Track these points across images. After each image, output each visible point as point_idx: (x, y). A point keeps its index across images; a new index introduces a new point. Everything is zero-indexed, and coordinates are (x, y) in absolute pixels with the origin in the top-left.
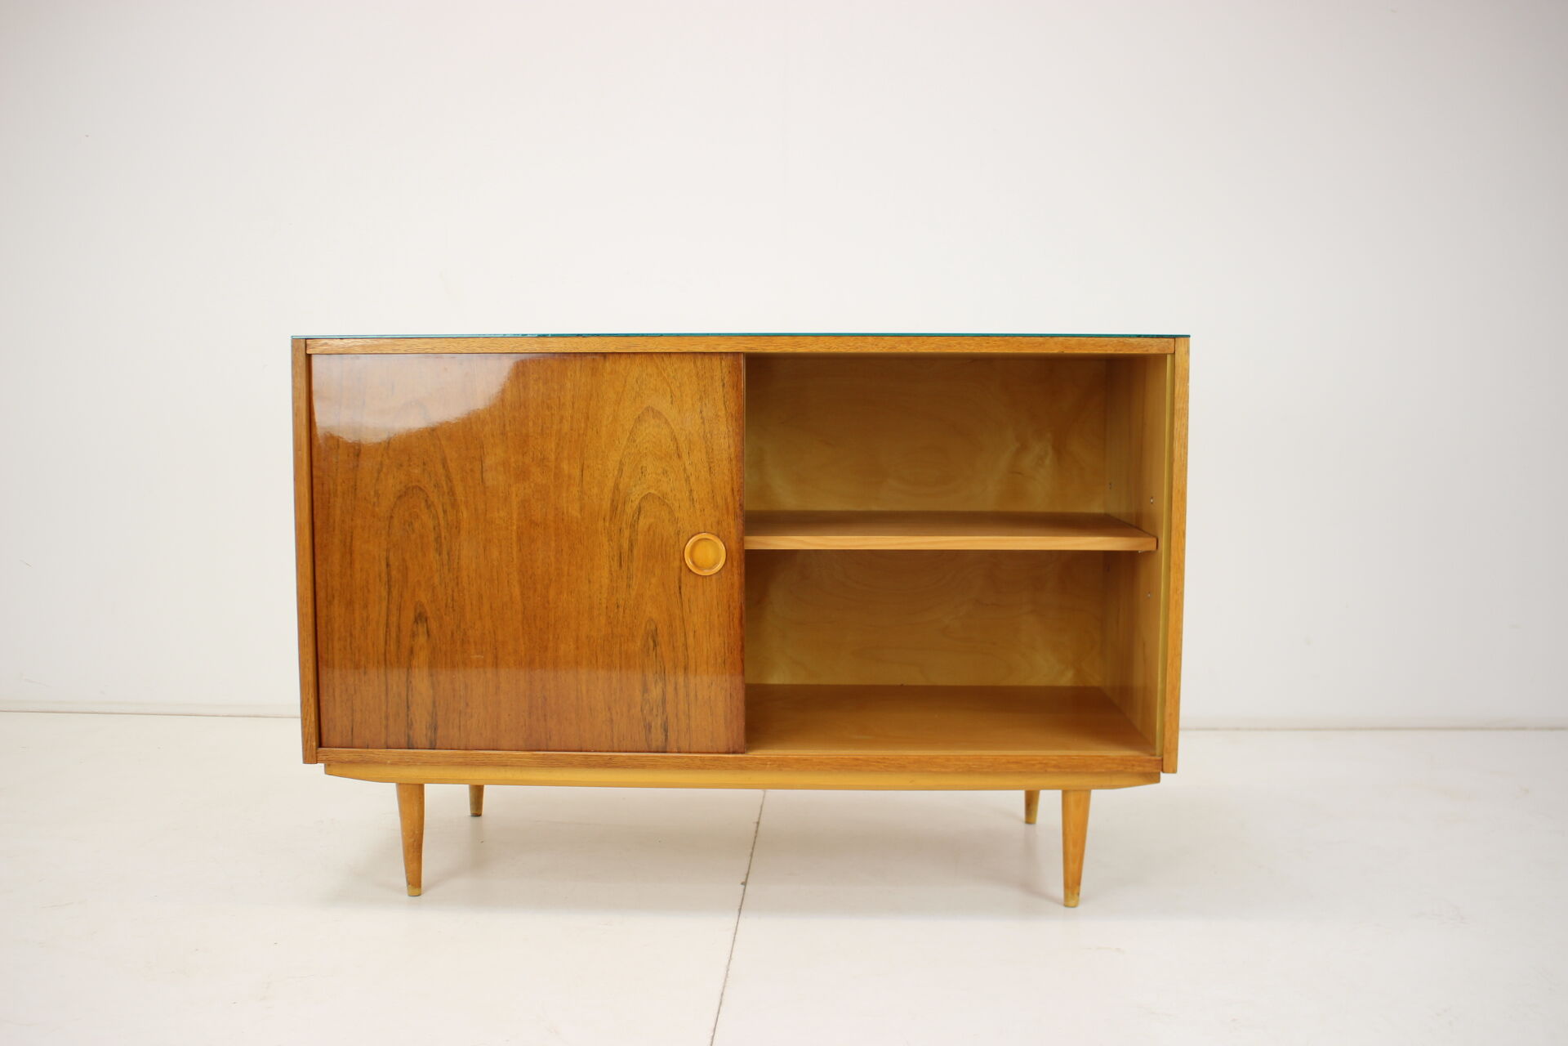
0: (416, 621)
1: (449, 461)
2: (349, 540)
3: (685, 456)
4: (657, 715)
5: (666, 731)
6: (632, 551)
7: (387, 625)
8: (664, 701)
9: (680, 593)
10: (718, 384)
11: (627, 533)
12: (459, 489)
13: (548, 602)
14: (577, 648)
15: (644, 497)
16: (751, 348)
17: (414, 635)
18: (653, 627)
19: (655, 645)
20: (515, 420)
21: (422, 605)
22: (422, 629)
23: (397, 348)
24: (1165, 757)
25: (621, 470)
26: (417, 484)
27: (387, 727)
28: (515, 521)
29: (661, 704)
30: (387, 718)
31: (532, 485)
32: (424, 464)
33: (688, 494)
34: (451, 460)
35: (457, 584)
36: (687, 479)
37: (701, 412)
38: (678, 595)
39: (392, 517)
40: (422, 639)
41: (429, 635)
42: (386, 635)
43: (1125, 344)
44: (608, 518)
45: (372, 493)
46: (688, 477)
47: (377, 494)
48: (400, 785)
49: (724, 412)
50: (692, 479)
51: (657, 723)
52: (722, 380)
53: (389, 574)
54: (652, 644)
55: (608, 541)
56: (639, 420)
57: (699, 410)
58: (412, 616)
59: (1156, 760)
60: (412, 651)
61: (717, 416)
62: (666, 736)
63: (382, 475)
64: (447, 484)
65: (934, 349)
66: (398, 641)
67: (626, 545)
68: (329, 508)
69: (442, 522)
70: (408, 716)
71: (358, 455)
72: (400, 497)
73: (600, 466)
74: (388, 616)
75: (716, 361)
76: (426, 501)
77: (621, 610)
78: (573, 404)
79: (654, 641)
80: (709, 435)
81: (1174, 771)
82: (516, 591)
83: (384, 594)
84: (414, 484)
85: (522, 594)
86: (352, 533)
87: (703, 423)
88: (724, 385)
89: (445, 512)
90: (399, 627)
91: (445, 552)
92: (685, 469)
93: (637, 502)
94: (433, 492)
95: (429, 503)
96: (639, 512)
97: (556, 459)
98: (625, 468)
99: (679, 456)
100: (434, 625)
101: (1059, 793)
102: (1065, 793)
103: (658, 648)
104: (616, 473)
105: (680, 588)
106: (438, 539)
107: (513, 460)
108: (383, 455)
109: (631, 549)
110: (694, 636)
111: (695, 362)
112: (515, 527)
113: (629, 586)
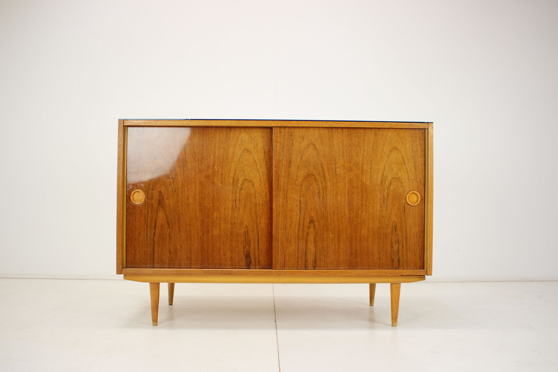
0: (310, 223)
1: (323, 165)
2: (286, 193)
3: (406, 164)
4: (396, 256)
5: (399, 261)
6: (388, 197)
7: (299, 224)
8: (398, 251)
9: (405, 212)
10: (418, 139)
11: (386, 191)
12: (327, 175)
13: (358, 215)
14: (368, 232)
15: (392, 178)
16: (283, 125)
17: (309, 228)
18: (395, 224)
19: (396, 231)
20: (347, 151)
21: (312, 217)
22: (312, 225)
23: (157, 123)
24: (428, 270)
25: (384, 169)
26: (312, 173)
27: (298, 261)
28: (347, 187)
29: (397, 252)
30: (298, 258)
31: (353, 174)
32: (314, 166)
33: (407, 177)
34: (324, 164)
35: (326, 209)
36: (407, 172)
37: (412, 149)
38: (404, 213)
39: (302, 185)
40: (312, 229)
41: (314, 228)
42: (299, 228)
43: (411, 125)
44: (380, 185)
45: (295, 176)
46: (408, 171)
47: (297, 176)
48: (151, 283)
49: (420, 149)
50: (409, 172)
51: (396, 259)
52: (419, 138)
53: (300, 205)
54: (394, 230)
55: (380, 193)
56: (391, 151)
57: (411, 148)
58: (308, 221)
59: (424, 271)
60: (308, 234)
61: (418, 150)
62: (399, 263)
63: (299, 170)
64: (323, 173)
65: (346, 126)
66: (303, 230)
67: (386, 195)
68: (279, 181)
69: (320, 186)
70: (306, 257)
71: (290, 163)
72: (305, 178)
73: (377, 167)
74: (299, 221)
75: (417, 131)
76: (315, 179)
77: (384, 218)
78: (368, 145)
79: (395, 229)
80: (415, 157)
81: (431, 275)
82: (347, 212)
83: (298, 213)
84: (310, 173)
85: (349, 213)
86: (287, 191)
87: (413, 152)
88: (420, 139)
89: (322, 183)
90: (303, 224)
91: (321, 197)
92: (406, 169)
93: (390, 180)
94: (317, 176)
95: (316, 180)
96: (391, 183)
97: (362, 164)
98: (386, 168)
99: (405, 164)
100: (316, 224)
101: (389, 284)
102: (392, 284)
103: (397, 232)
104: (383, 169)
105: (405, 210)
106: (319, 193)
107: (346, 165)
108: (299, 163)
109: (388, 196)
110: (409, 227)
111: (410, 132)
112: (347, 189)
113: (387, 210)
